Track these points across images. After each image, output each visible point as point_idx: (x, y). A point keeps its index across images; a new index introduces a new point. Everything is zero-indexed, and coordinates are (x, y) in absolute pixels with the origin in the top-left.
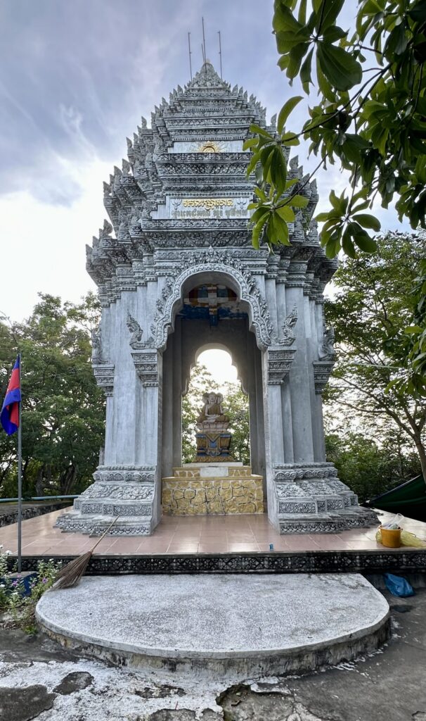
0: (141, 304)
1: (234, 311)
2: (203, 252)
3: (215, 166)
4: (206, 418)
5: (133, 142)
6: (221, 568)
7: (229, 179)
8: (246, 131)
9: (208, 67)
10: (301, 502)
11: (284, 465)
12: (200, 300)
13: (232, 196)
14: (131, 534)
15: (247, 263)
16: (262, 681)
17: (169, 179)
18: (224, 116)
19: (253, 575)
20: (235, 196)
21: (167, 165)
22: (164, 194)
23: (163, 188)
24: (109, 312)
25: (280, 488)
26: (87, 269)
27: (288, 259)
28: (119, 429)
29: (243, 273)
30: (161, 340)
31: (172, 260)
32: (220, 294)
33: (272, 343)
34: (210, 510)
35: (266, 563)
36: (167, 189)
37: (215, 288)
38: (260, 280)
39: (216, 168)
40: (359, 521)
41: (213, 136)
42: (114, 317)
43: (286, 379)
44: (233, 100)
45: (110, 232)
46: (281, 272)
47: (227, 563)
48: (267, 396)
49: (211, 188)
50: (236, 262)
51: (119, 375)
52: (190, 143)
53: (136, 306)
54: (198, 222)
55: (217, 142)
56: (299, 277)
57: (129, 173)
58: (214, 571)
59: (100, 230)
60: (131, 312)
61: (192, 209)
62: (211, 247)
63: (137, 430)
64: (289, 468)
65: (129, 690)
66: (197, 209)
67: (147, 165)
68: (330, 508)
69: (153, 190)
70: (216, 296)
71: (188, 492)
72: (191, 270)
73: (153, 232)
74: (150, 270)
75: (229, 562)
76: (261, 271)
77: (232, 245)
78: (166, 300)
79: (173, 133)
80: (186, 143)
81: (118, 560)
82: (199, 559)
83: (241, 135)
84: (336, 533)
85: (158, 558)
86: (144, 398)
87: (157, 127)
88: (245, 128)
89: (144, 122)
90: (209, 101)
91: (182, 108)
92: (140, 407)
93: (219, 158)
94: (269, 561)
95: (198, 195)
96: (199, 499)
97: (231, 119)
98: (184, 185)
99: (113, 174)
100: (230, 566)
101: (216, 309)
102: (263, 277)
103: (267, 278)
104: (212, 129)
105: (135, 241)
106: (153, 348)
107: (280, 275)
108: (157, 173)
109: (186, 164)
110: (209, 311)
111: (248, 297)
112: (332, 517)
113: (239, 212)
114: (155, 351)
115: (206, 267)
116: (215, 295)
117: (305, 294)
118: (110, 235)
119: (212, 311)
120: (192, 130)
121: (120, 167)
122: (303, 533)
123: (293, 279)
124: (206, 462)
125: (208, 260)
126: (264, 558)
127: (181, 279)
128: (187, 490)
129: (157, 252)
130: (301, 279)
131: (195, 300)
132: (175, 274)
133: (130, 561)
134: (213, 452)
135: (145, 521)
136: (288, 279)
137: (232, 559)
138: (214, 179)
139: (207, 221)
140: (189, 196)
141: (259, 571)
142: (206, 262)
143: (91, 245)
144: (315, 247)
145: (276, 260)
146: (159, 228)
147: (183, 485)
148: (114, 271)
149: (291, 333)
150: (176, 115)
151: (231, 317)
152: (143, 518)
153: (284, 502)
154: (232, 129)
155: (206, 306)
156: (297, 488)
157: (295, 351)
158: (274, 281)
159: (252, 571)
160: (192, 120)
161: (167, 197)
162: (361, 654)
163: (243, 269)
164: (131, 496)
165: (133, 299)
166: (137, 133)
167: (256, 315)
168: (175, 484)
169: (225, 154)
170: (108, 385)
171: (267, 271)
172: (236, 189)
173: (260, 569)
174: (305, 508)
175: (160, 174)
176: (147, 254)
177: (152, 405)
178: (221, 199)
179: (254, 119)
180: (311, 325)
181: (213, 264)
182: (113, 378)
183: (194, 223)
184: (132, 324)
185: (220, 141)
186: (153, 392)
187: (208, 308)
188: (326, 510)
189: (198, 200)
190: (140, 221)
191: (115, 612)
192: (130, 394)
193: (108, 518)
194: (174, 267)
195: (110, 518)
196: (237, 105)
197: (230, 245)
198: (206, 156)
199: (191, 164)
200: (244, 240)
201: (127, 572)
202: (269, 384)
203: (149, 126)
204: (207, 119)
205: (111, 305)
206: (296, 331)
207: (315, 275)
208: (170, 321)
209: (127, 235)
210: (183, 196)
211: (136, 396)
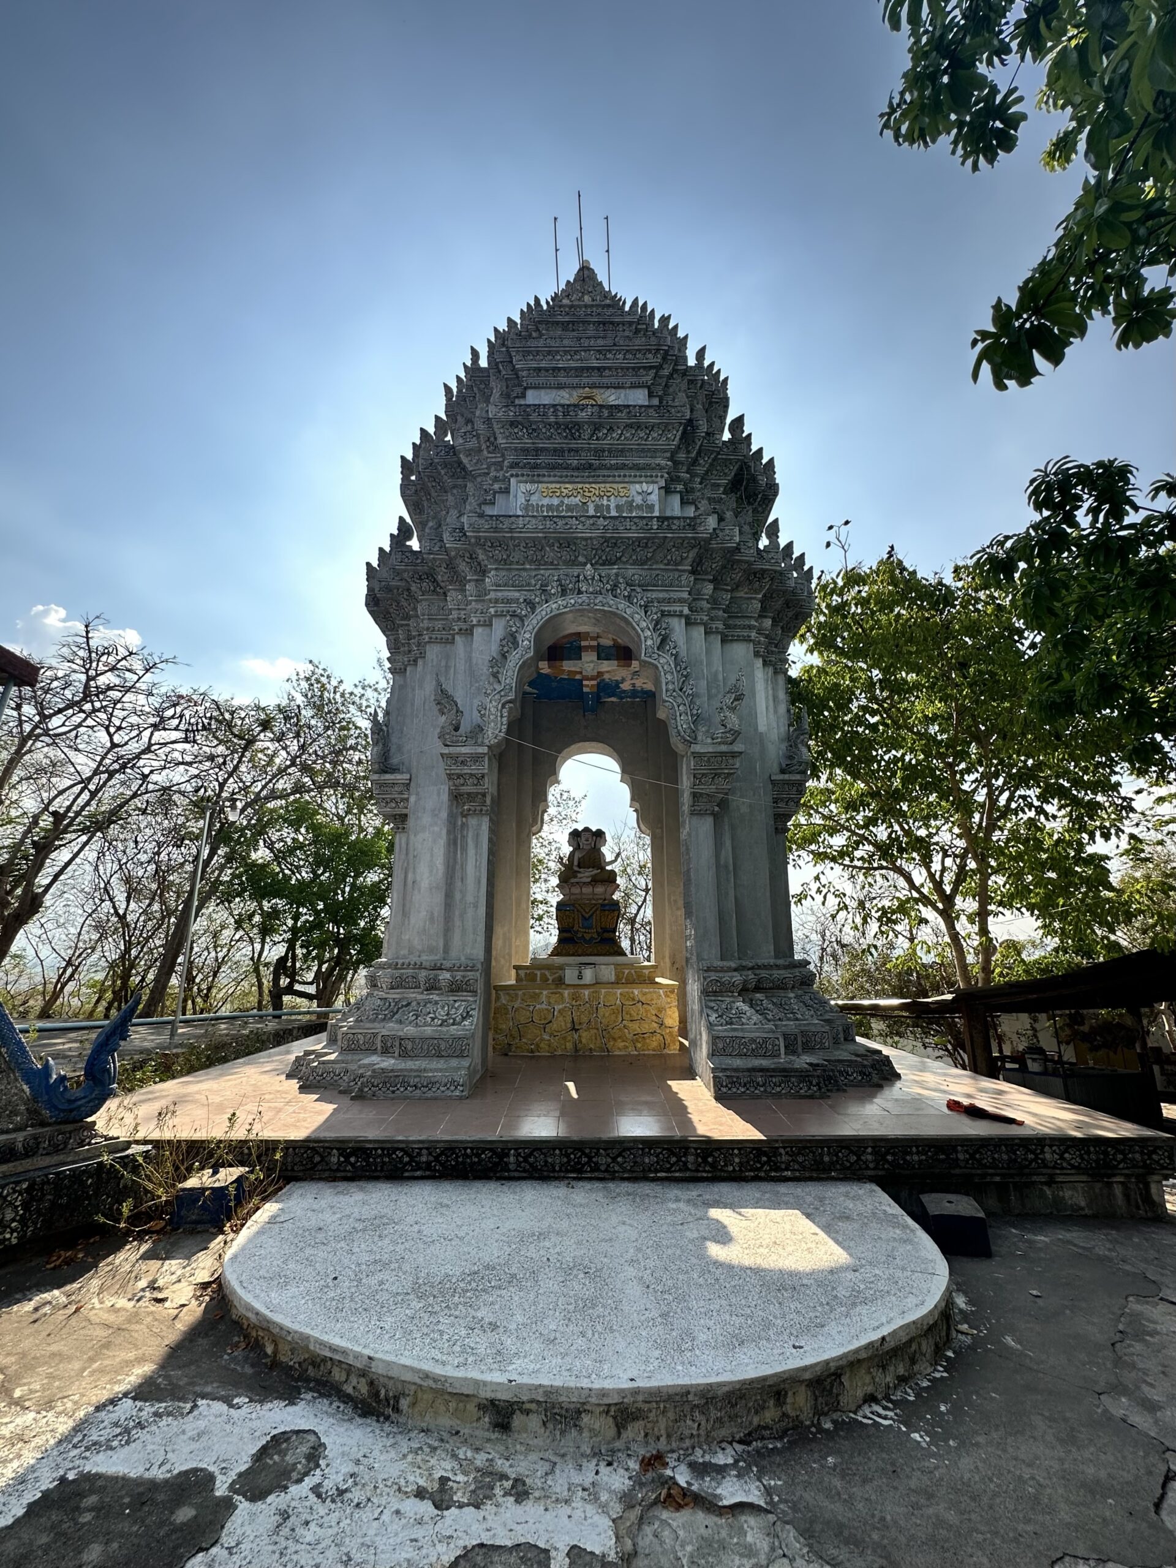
0: (461, 666)
1: (626, 686)
2: (576, 574)
3: (597, 428)
4: (575, 874)
5: (455, 390)
6: (603, 1168)
7: (622, 451)
8: (652, 372)
9: (586, 272)
10: (753, 1035)
11: (720, 963)
12: (568, 666)
13: (627, 479)
14: (430, 1094)
15: (654, 595)
16: (699, 1456)
17: (516, 449)
18: (615, 345)
19: (666, 1184)
20: (631, 479)
21: (513, 424)
22: (507, 475)
23: (506, 463)
24: (405, 681)
25: (712, 1008)
26: (367, 605)
27: (727, 591)
28: (416, 892)
29: (646, 612)
30: (495, 730)
31: (519, 587)
32: (603, 655)
33: (699, 738)
34: (579, 1046)
35: (691, 1158)
36: (514, 465)
37: (594, 643)
38: (677, 626)
39: (600, 431)
40: (862, 1073)
41: (595, 379)
42: (413, 690)
43: (723, 804)
44: (630, 323)
45: (410, 538)
46: (714, 613)
47: (614, 1159)
48: (689, 834)
49: (591, 465)
50: (633, 594)
51: (417, 794)
52: (554, 392)
53: (452, 670)
54: (567, 520)
55: (602, 391)
56: (747, 623)
57: (446, 439)
58: (589, 1175)
59: (392, 535)
60: (442, 679)
61: (556, 502)
62: (589, 566)
63: (449, 896)
64: (730, 969)
65: (402, 1482)
66: (566, 501)
67: (480, 426)
68: (808, 1048)
69: (488, 468)
70: (595, 658)
71: (541, 1010)
72: (554, 606)
73: (486, 538)
74: (479, 606)
75: (618, 1156)
76: (678, 609)
77: (627, 562)
78: (506, 658)
79: (525, 373)
80: (548, 391)
81: (402, 1150)
82: (561, 1150)
83: (644, 379)
84: (821, 1098)
85: (480, 1147)
86: (463, 837)
87: (497, 364)
88: (651, 367)
89: (475, 354)
90: (589, 323)
91: (541, 335)
92: (455, 853)
93: (606, 413)
94: (697, 1155)
95: (567, 476)
96: (561, 1023)
97: (628, 351)
98: (542, 459)
99: (418, 442)
100: (620, 1165)
101: (594, 682)
102: (683, 621)
103: (689, 623)
104: (593, 368)
105: (453, 554)
106: (482, 745)
107: (712, 619)
108: (496, 439)
109: (546, 424)
110: (582, 685)
111: (656, 656)
112: (811, 1064)
113: (639, 507)
114: (485, 750)
115: (580, 601)
116: (593, 656)
117: (757, 654)
118: (408, 543)
119: (589, 686)
120: (559, 369)
121: (431, 430)
122: (758, 1097)
123: (735, 627)
124: (573, 955)
125: (584, 589)
126: (687, 1148)
127: (535, 622)
128: (538, 1007)
129: (493, 572)
130: (750, 627)
131: (558, 663)
132: (523, 613)
133: (424, 1152)
134: (587, 937)
135: (459, 1069)
136: (727, 626)
137: (624, 1150)
138: (596, 451)
139: (583, 519)
140: (552, 479)
141: (677, 1174)
142: (580, 592)
143: (375, 564)
144: (775, 571)
145: (706, 591)
146: (496, 530)
147: (531, 997)
148: (415, 609)
149: (733, 720)
150: (531, 343)
151: (622, 698)
152: (454, 1062)
153: (721, 1034)
154: (628, 369)
155: (578, 677)
156: (745, 1007)
157: (741, 753)
158: (702, 629)
159: (664, 1174)
160: (558, 352)
161: (513, 480)
162: (903, 1380)
163: (646, 606)
164: (433, 1019)
165: (448, 657)
166: (462, 375)
167: (671, 687)
168: (517, 995)
169: (617, 407)
170: (398, 811)
171: (690, 609)
172: (636, 467)
173: (680, 1170)
174: (761, 1048)
175: (501, 440)
176: (475, 577)
177: (476, 847)
178: (608, 485)
179: (666, 352)
180: (767, 708)
181: (592, 596)
182: (407, 800)
183: (560, 523)
184: (444, 700)
185: (608, 388)
186: (480, 825)
187: (581, 681)
188: (800, 1050)
189: (567, 486)
190: (464, 519)
191: (384, 1275)
192: (436, 829)
193: (388, 1063)
194: (521, 600)
195: (393, 1061)
196: (637, 331)
197: (624, 563)
198: (582, 410)
199: (556, 423)
200: (650, 555)
201: (418, 1173)
202: (692, 813)
203: (483, 363)
204: (585, 351)
205: (408, 669)
206: (740, 718)
207: (774, 620)
208: (512, 696)
209: (439, 544)
210: (541, 479)
211: (449, 832)
